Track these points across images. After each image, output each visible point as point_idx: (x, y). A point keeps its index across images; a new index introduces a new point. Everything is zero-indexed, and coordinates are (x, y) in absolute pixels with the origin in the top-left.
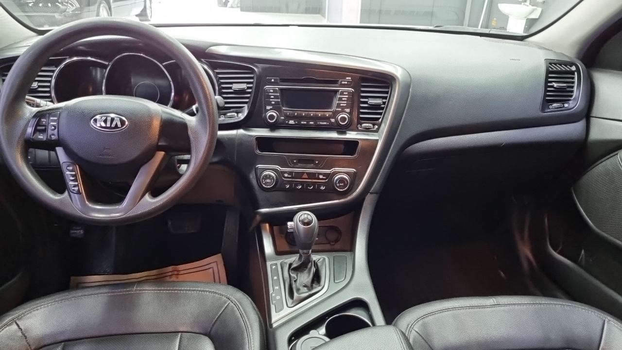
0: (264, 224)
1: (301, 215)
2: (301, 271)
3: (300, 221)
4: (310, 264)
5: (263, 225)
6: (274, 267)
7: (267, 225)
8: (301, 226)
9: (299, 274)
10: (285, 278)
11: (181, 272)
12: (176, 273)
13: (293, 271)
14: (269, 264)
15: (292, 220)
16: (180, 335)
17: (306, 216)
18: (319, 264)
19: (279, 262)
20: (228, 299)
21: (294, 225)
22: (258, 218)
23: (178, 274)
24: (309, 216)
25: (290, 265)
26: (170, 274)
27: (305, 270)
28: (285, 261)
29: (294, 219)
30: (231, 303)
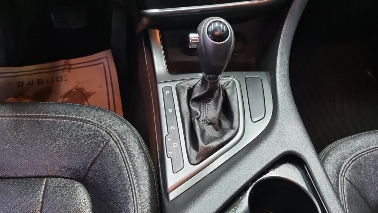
0: (153, 30)
1: (210, 24)
2: (205, 102)
3: (208, 33)
4: (217, 91)
5: (151, 31)
6: (167, 92)
7: (157, 32)
8: (210, 41)
9: (202, 105)
10: (184, 113)
11: (73, 67)
12: (68, 67)
13: (194, 103)
14: (160, 87)
15: (195, 31)
16: (45, 180)
17: (217, 25)
18: (229, 92)
19: (173, 85)
20: (108, 133)
21: (199, 38)
22: (145, 21)
23: (70, 68)
24: (221, 25)
25: (190, 91)
26: (62, 67)
27: (210, 100)
28: (182, 85)
29: (198, 28)
30: (111, 140)
